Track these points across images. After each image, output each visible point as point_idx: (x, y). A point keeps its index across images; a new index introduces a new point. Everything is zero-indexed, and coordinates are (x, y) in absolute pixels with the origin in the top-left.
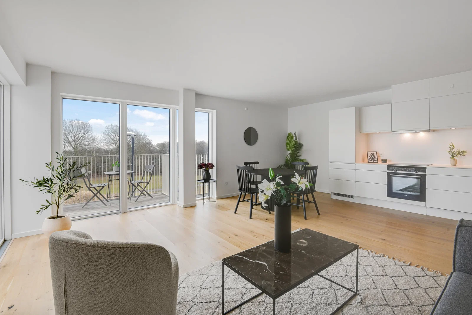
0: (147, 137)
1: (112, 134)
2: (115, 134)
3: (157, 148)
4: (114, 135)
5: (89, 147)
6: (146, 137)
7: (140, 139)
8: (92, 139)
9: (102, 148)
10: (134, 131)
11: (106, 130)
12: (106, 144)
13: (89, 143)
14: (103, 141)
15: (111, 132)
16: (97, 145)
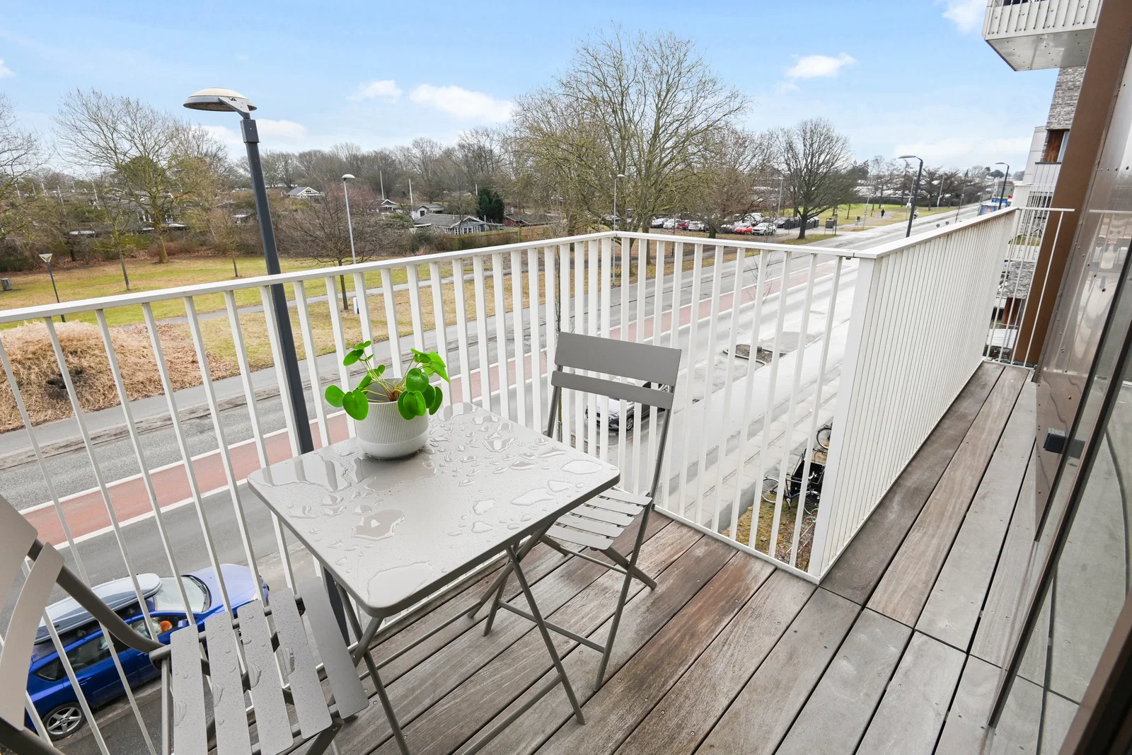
0: (209, 136)
1: (89, 124)
2: (98, 125)
3: (241, 171)
4: (96, 127)
5: (19, 169)
6: (207, 134)
7: (187, 141)
8: (19, 141)
9: (66, 172)
10: (163, 112)
11: (65, 109)
12: (77, 160)
13: (15, 156)
14: (65, 149)
15: (82, 117)
16: (46, 161)
